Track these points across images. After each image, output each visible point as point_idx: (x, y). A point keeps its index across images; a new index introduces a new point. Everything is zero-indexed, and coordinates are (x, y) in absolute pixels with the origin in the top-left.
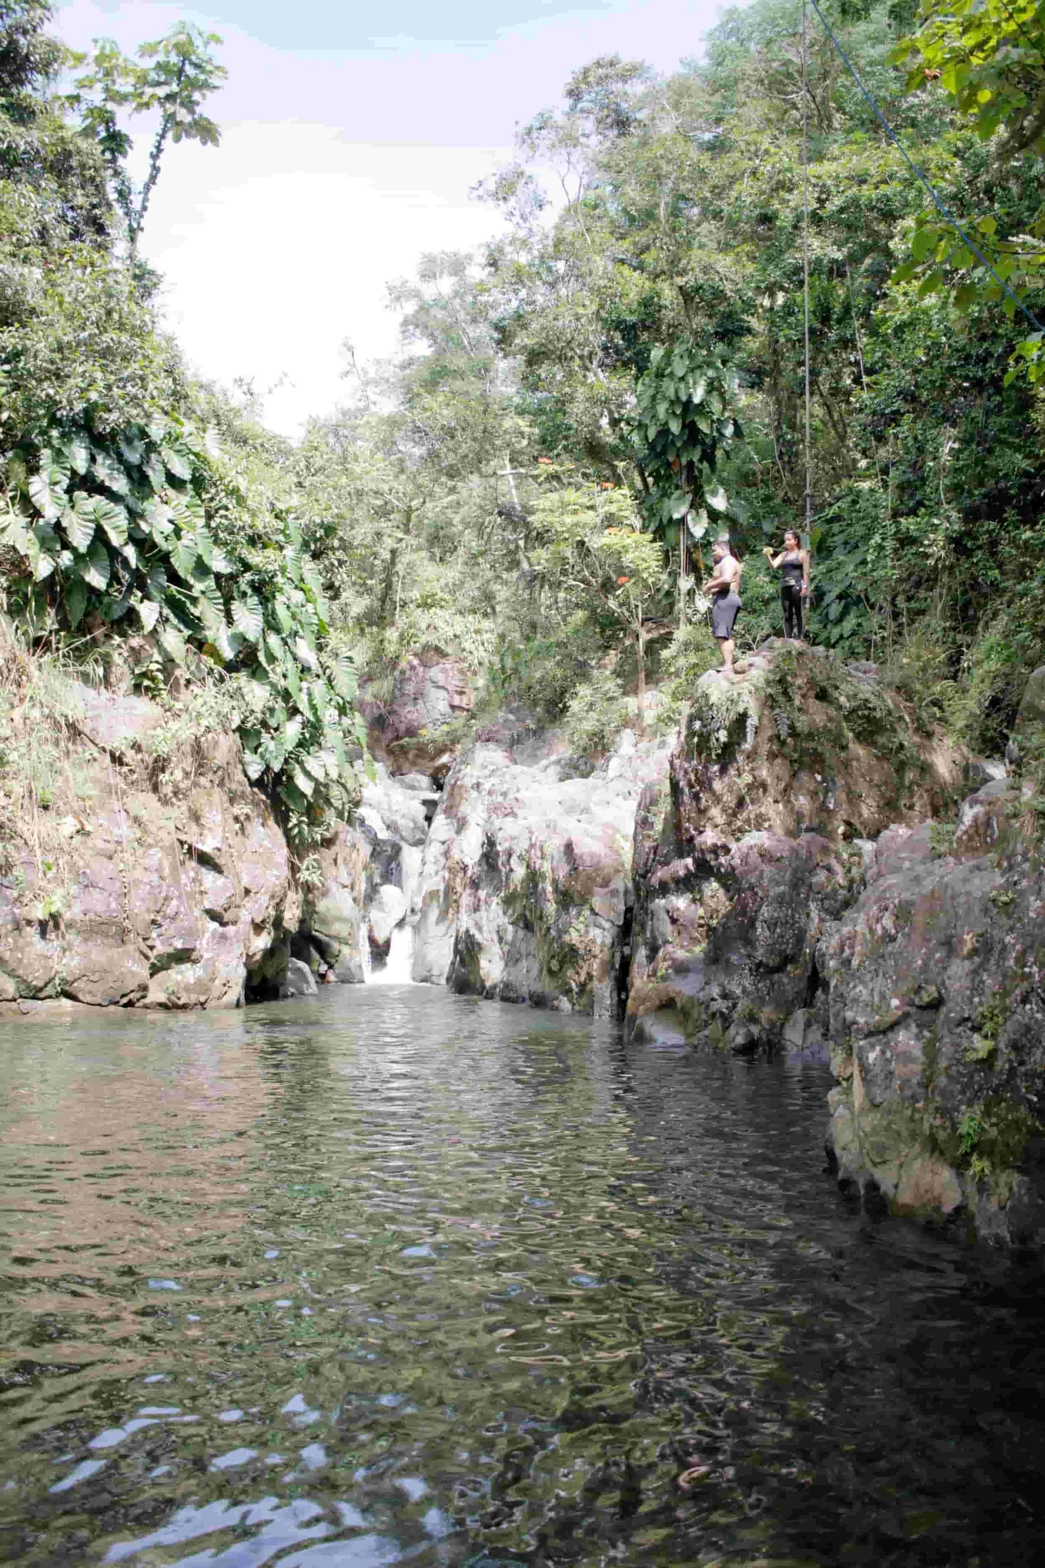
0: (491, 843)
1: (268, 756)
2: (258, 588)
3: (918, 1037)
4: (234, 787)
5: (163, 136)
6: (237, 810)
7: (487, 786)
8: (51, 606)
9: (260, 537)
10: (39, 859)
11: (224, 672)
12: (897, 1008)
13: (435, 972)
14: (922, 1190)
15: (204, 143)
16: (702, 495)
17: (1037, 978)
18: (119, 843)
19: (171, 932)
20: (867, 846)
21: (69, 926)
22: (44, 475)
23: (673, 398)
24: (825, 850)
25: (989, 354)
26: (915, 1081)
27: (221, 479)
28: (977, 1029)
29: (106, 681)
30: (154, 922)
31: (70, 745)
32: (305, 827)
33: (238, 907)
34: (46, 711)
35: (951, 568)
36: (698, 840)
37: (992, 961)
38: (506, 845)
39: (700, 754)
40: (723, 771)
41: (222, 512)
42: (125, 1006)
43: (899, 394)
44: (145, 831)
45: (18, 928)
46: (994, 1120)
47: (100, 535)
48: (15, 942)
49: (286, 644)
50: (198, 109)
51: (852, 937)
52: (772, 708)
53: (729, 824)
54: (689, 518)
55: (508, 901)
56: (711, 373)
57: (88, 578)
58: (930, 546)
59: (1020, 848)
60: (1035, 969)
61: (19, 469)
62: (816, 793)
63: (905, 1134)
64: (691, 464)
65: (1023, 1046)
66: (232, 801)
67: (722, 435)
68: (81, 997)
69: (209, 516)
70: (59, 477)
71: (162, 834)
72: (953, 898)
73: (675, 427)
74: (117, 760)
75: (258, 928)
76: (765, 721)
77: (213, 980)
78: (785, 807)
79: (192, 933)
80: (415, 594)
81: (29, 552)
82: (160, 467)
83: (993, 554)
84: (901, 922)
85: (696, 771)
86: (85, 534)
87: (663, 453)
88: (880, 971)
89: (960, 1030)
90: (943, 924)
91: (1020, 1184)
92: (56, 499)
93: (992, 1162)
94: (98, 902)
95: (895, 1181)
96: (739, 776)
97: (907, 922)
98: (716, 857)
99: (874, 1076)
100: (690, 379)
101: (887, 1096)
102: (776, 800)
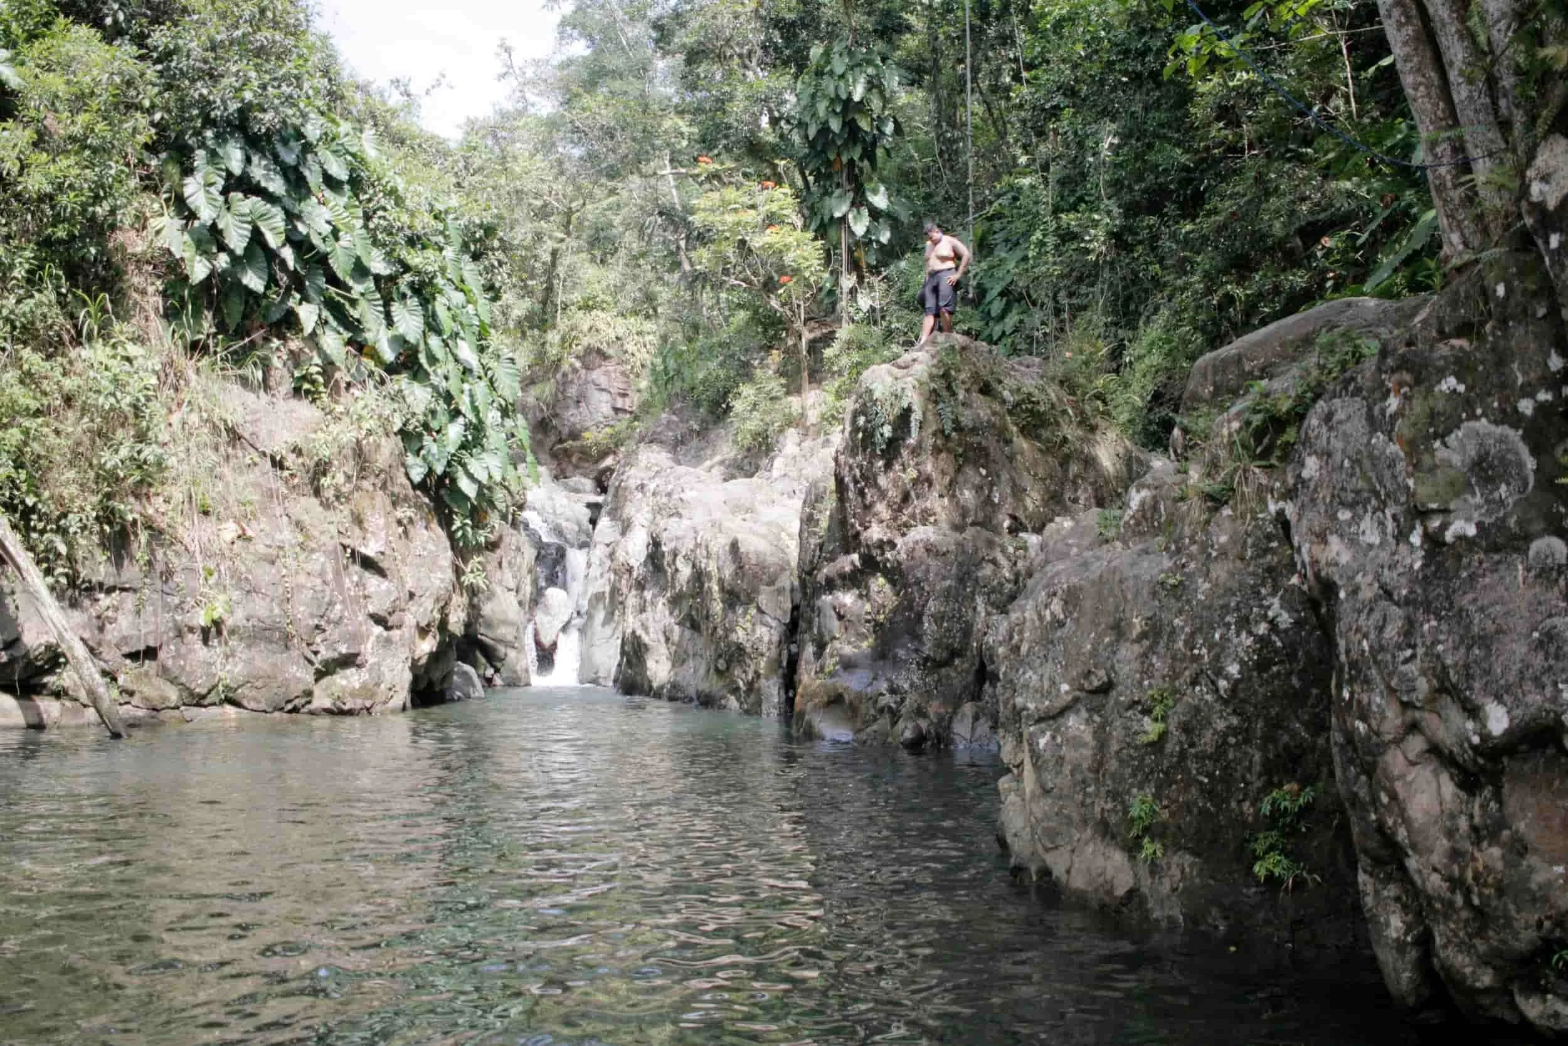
0: (656, 543)
1: (430, 458)
2: (417, 290)
3: (1089, 721)
4: (396, 490)
6: (399, 513)
7: (652, 486)
8: (208, 309)
9: (419, 238)
10: (200, 566)
11: (384, 374)
12: (1067, 693)
13: (602, 674)
14: (1094, 875)
16: (863, 193)
17: (1206, 659)
18: (281, 548)
19: (336, 637)
20: (1033, 539)
21: (232, 632)
22: (199, 176)
23: (833, 95)
24: (990, 544)
25: (1147, 49)
26: (1085, 765)
27: (379, 179)
28: (1147, 712)
29: (266, 385)
30: (317, 627)
31: (230, 450)
32: (469, 529)
33: (403, 610)
34: (205, 416)
35: (1112, 264)
36: (864, 535)
37: (1162, 644)
38: (672, 545)
39: (864, 450)
40: (888, 466)
41: (380, 213)
42: (290, 712)
43: (1059, 89)
44: (308, 537)
45: (180, 635)
46: (1165, 802)
47: (257, 237)
48: (177, 650)
49: (447, 345)
51: (1021, 624)
52: (936, 403)
53: (895, 519)
54: (850, 216)
55: (675, 601)
56: (871, 71)
57: (245, 281)
58: (1090, 241)
59: (1187, 531)
60: (1204, 651)
61: (173, 170)
62: (981, 488)
63: (1076, 817)
64: (851, 162)
65: (1193, 728)
66: (394, 504)
67: (882, 133)
68: (245, 703)
69: (367, 217)
70: (214, 178)
71: (325, 539)
72: (1121, 581)
73: (835, 125)
74: (278, 464)
75: (423, 631)
76: (930, 417)
77: (378, 685)
78: (950, 501)
79: (356, 637)
80: (576, 296)
81: (186, 255)
82: (316, 168)
83: (1154, 249)
84: (1071, 608)
85: (861, 467)
86: (241, 236)
87: (824, 151)
88: (1050, 657)
89: (1130, 713)
90: (1111, 608)
91: (1191, 866)
92: (211, 200)
93: (1164, 845)
94: (261, 608)
95: (1068, 864)
96: (904, 471)
97: (1075, 607)
98: (882, 552)
99: (1045, 762)
100: (849, 76)
101: (1058, 780)
102: (941, 495)
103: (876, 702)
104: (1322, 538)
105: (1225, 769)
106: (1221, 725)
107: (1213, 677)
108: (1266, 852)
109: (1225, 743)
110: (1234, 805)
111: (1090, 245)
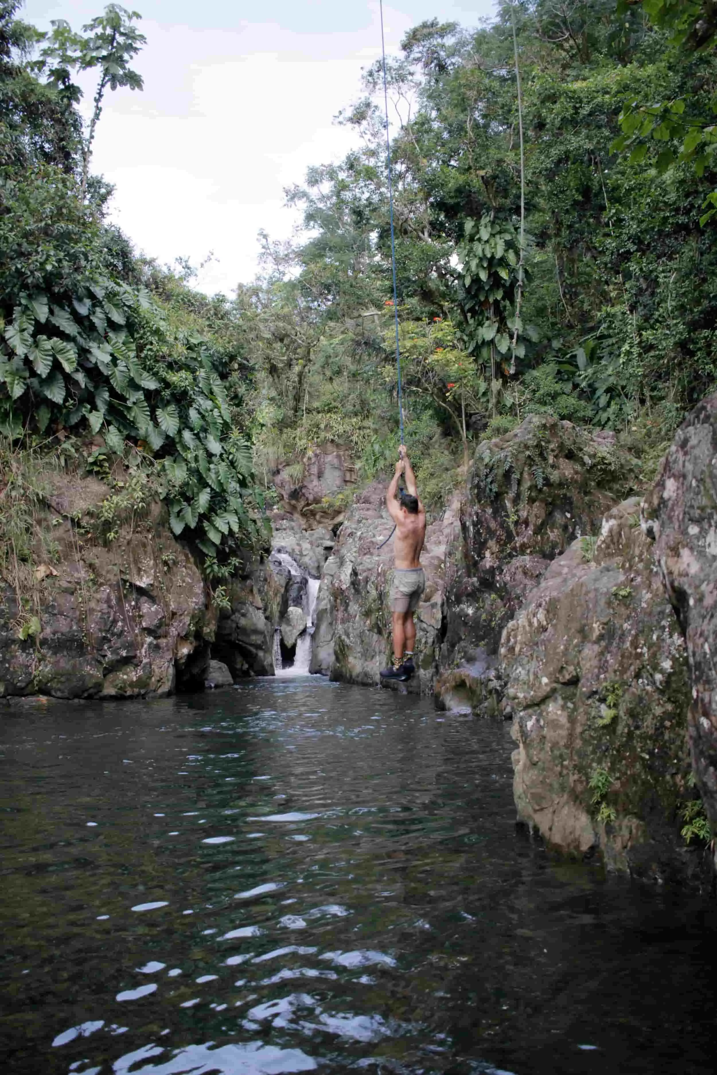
0: (355, 573)
1: (186, 518)
2: (176, 399)
3: (564, 707)
4: (163, 540)
5: (103, 86)
6: (165, 557)
9: (176, 363)
10: (19, 596)
11: (153, 459)
12: (546, 684)
13: (324, 666)
14: (568, 831)
15: (133, 89)
16: (506, 324)
17: (646, 657)
18: (78, 583)
19: (118, 645)
21: (43, 643)
22: (16, 325)
23: (481, 255)
25: (692, 206)
26: (562, 743)
27: (147, 323)
28: (603, 700)
29: (67, 469)
30: (104, 638)
31: (41, 515)
32: (216, 566)
33: (168, 625)
34: (22, 491)
35: (680, 364)
36: (481, 564)
37: (614, 645)
38: (365, 574)
39: (479, 501)
40: (497, 513)
41: (149, 347)
42: (86, 698)
43: (629, 240)
44: (98, 575)
45: (5, 645)
46: (618, 775)
47: (56, 366)
49: (199, 438)
50: (127, 66)
51: (517, 629)
52: (531, 466)
53: (501, 551)
54: (496, 340)
55: (367, 614)
56: (507, 237)
57: (49, 396)
58: (663, 349)
59: (637, 552)
60: (645, 650)
62: (567, 527)
63: (556, 786)
64: (497, 301)
65: (638, 714)
66: (161, 550)
67: (517, 280)
68: (53, 692)
69: (140, 348)
70: (26, 325)
71: (110, 576)
72: (586, 594)
73: (483, 276)
74: (76, 524)
75: (183, 639)
76: (526, 476)
77: (150, 678)
78: (542, 537)
79: (133, 646)
80: (317, 404)
81: (8, 380)
82: (102, 316)
83: (709, 353)
84: (551, 616)
85: (477, 514)
86: (45, 365)
87: (476, 296)
88: (534, 656)
89: (590, 701)
90: (579, 614)
91: (637, 828)
92: (24, 340)
93: (616, 810)
94: (63, 625)
95: (550, 825)
96: (508, 516)
97: (554, 615)
98: (493, 577)
99: (532, 741)
100: (492, 241)
101: (542, 756)
102: (536, 533)
103: (486, 686)
104: (675, 551)
105: (662, 747)
106: (658, 711)
107: (651, 671)
108: (692, 819)
109: (662, 726)
110: (668, 777)
111: (663, 353)
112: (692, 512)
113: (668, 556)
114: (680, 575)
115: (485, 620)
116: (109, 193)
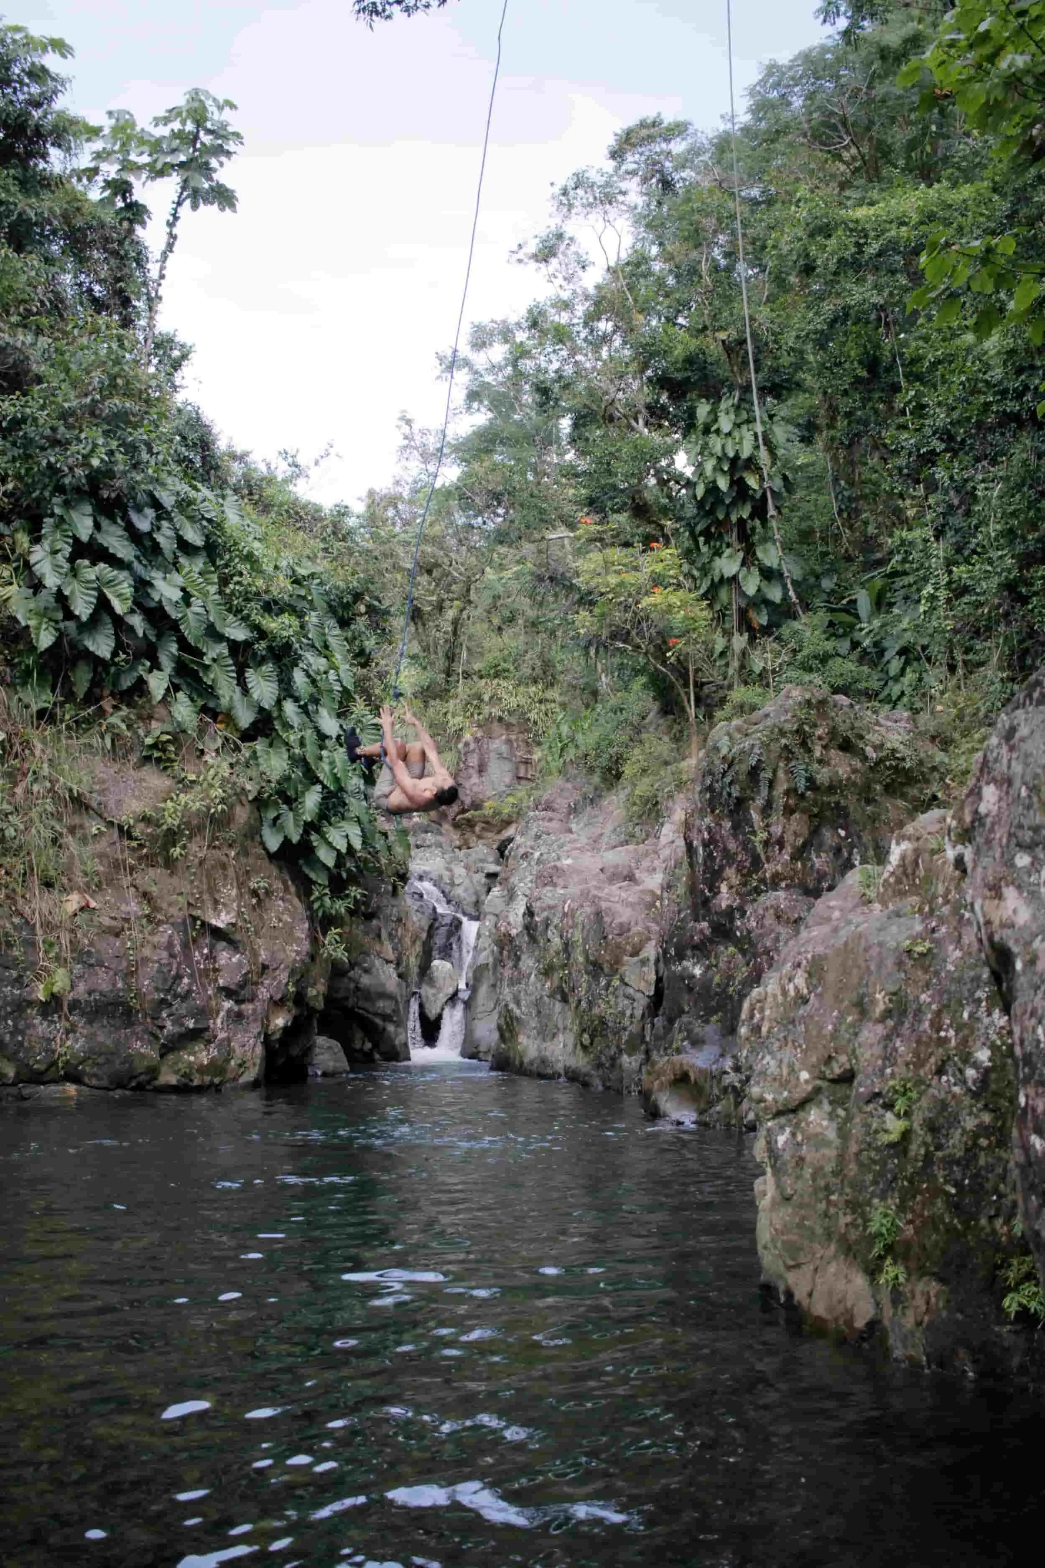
0: (530, 912)
1: (286, 828)
2: (275, 655)
3: (832, 1116)
4: (251, 860)
5: (179, 204)
6: (253, 884)
7: (536, 855)
9: (276, 603)
10: (39, 938)
11: (239, 741)
12: (807, 1082)
13: (482, 1048)
14: (835, 1299)
15: (222, 210)
16: (754, 554)
17: (953, 1043)
18: (127, 920)
19: (183, 1012)
21: (72, 1007)
22: (46, 544)
23: (720, 453)
25: (1026, 388)
26: (828, 1168)
27: (236, 544)
28: (889, 1106)
29: (115, 754)
30: (163, 1001)
31: (76, 819)
32: (328, 899)
33: (256, 984)
34: (49, 785)
35: (1007, 615)
36: (713, 902)
37: (907, 1025)
38: (545, 914)
39: (713, 810)
40: (738, 828)
41: (236, 579)
42: (134, 1089)
43: (934, 433)
44: (156, 909)
45: (18, 1009)
46: (910, 1216)
47: (103, 605)
48: (16, 1024)
49: (307, 713)
50: (215, 176)
51: (764, 1000)
52: (788, 760)
53: (745, 884)
54: (740, 577)
55: (547, 973)
57: (91, 647)
58: (983, 593)
59: (941, 889)
60: (952, 1033)
61: (24, 539)
62: (840, 850)
63: (819, 1231)
64: (742, 521)
65: (941, 1127)
66: (248, 874)
68: (86, 1079)
69: (224, 581)
70: (61, 545)
71: (173, 911)
72: (866, 950)
73: (723, 483)
74: (126, 834)
75: (278, 1005)
76: (781, 775)
77: (227, 1061)
78: (804, 864)
79: (204, 1013)
80: (478, 665)
81: (32, 623)
82: (171, 533)
84: (814, 981)
85: (709, 829)
86: (86, 602)
87: (711, 512)
88: (790, 1039)
89: (871, 1106)
90: (855, 980)
91: (938, 1295)
92: (56, 567)
93: (907, 1268)
94: (103, 981)
95: (809, 1289)
96: (754, 833)
97: (819, 980)
98: (732, 920)
99: (784, 1164)
100: (736, 434)
101: (799, 1186)
102: (794, 858)
103: (720, 1081)
104: (995, 891)
105: (974, 1177)
106: (970, 1123)
107: (960, 1065)
108: (1018, 1284)
109: (975, 1144)
110: (983, 1222)
111: (982, 599)
112: (1020, 834)
113: (985, 898)
114: (1003, 925)
115: (718, 985)
116: (184, 357)
